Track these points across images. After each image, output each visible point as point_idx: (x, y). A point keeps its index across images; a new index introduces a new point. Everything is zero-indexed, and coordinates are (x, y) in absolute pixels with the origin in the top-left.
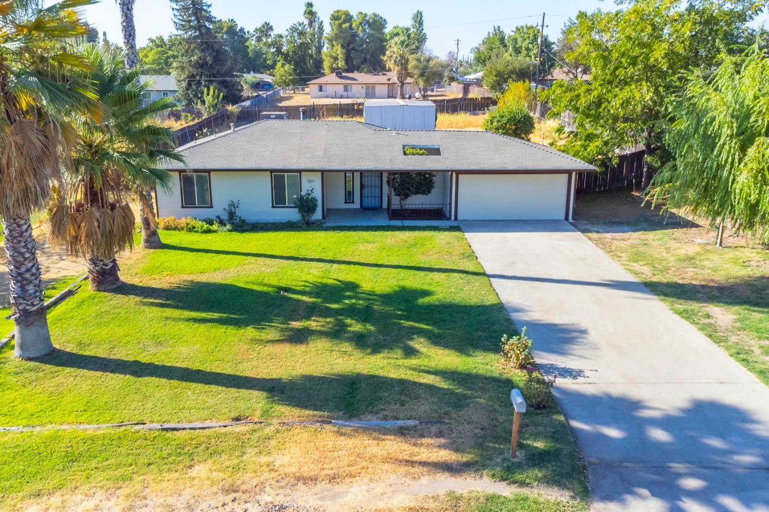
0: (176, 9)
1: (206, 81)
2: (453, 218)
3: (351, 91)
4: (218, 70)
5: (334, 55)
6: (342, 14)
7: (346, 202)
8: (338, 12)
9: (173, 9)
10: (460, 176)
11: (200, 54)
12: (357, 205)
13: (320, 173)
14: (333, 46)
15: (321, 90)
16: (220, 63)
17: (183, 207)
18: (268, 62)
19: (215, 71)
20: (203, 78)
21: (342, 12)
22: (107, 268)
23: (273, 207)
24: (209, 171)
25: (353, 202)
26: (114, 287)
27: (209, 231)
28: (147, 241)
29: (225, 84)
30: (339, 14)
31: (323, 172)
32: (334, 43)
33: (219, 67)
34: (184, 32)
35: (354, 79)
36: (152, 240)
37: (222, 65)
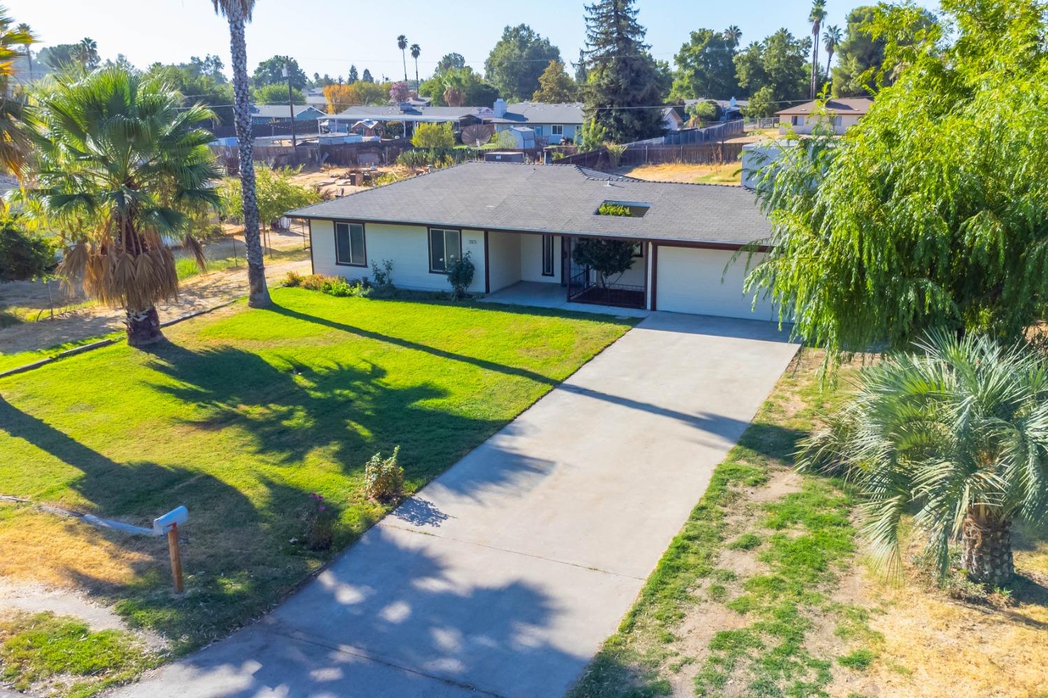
0: (591, 19)
1: (617, 111)
2: (649, 306)
3: (840, 125)
4: (634, 96)
5: (847, 72)
6: (866, 13)
7: (544, 274)
8: (861, 9)
9: (586, 19)
10: (660, 248)
11: (612, 76)
12: (557, 279)
13: (483, 233)
14: (847, 59)
15: (795, 123)
16: (638, 87)
17: (337, 264)
18: (740, 84)
19: (629, 98)
20: (616, 107)
21: (867, 10)
22: (139, 320)
23: (430, 272)
24: (363, 222)
25: (552, 275)
26: (147, 342)
27: (342, 294)
28: (252, 298)
29: (641, 115)
30: (862, 13)
31: (487, 231)
32: (849, 55)
33: (635, 92)
34: (597, 48)
35: (847, 107)
36: (256, 298)
37: (640, 90)
